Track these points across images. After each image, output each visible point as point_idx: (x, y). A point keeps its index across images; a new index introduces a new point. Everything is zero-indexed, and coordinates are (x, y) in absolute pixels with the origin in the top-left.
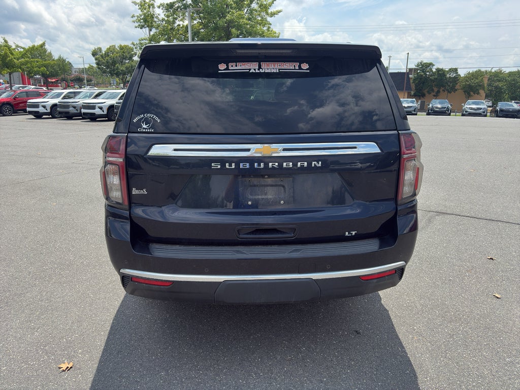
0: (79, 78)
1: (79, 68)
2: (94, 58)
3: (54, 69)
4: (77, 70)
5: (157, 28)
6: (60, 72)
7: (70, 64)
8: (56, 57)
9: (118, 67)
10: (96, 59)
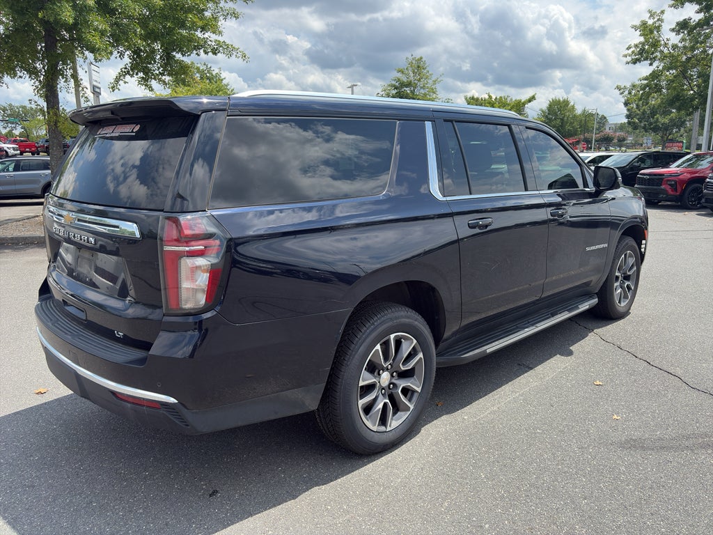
0: (608, 137)
1: (616, 124)
2: (625, 109)
3: (573, 127)
4: (613, 126)
5: (661, 60)
6: (579, 130)
7: (605, 118)
8: (579, 111)
9: (657, 119)
10: (628, 110)
